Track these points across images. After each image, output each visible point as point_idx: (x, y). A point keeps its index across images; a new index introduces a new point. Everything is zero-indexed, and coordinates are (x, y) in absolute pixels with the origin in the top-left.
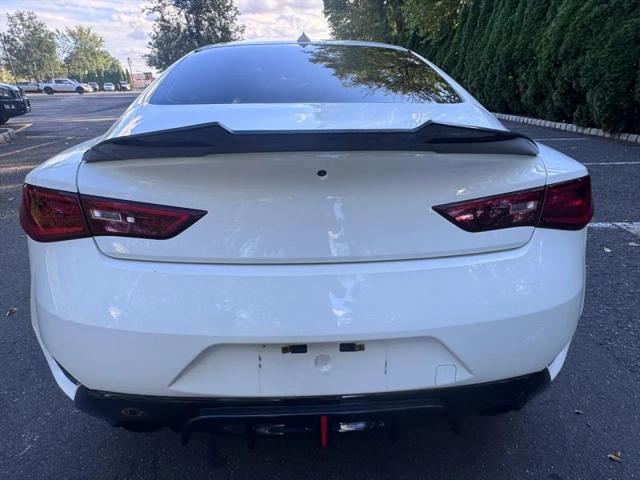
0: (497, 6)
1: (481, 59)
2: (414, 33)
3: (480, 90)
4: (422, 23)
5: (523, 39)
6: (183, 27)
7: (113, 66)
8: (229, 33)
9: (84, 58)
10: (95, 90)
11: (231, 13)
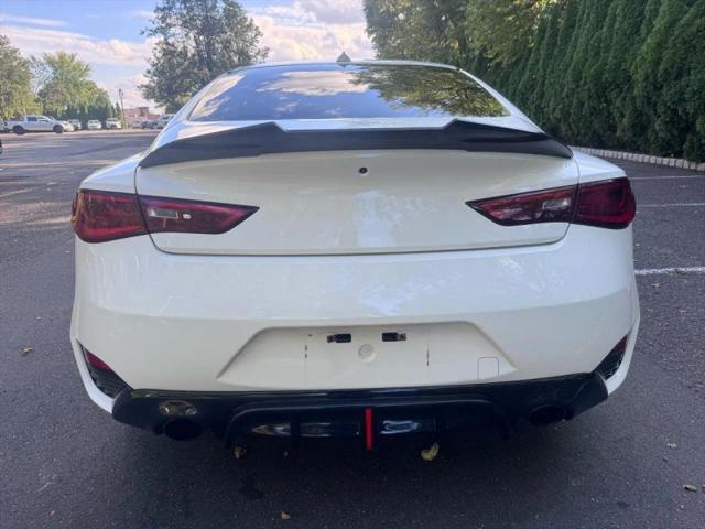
0: (580, 20)
1: (565, 82)
2: (481, 54)
3: (566, 120)
4: (491, 42)
5: (615, 57)
6: (191, 51)
7: (99, 99)
8: (249, 57)
9: (65, 90)
10: (76, 129)
11: (251, 34)
